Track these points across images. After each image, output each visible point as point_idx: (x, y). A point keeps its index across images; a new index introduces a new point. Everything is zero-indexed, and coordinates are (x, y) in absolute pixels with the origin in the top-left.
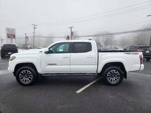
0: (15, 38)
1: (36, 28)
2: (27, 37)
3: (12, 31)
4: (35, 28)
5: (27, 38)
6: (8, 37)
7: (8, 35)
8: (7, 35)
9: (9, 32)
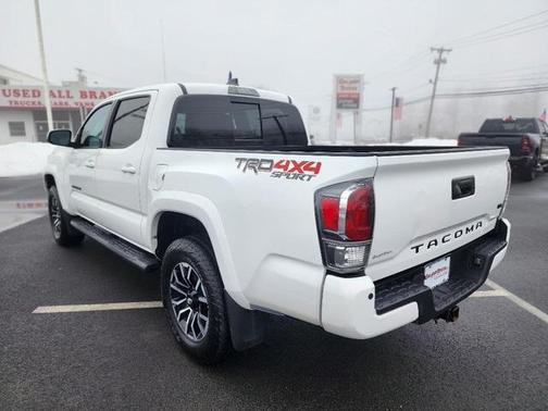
0: (358, 107)
1: (444, 61)
2: (398, 100)
3: (353, 85)
4: (439, 62)
5: (397, 105)
6: (340, 106)
7: (338, 99)
8: (335, 100)
9: (343, 88)
